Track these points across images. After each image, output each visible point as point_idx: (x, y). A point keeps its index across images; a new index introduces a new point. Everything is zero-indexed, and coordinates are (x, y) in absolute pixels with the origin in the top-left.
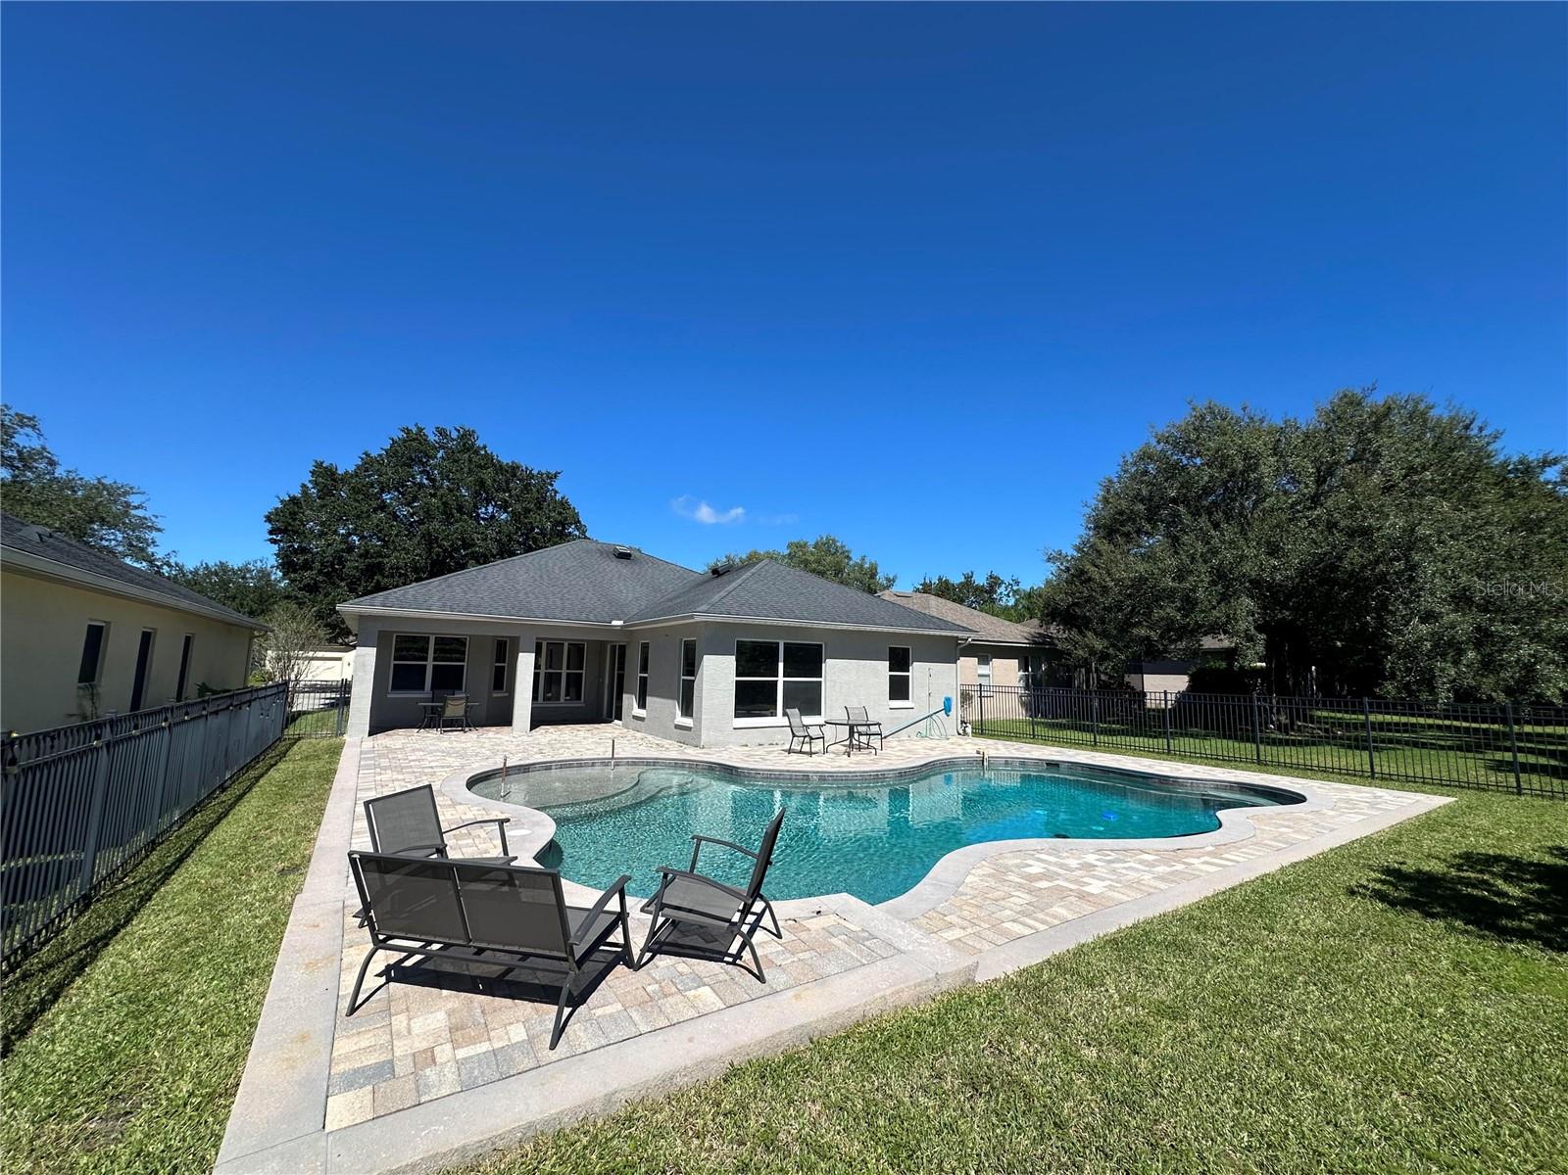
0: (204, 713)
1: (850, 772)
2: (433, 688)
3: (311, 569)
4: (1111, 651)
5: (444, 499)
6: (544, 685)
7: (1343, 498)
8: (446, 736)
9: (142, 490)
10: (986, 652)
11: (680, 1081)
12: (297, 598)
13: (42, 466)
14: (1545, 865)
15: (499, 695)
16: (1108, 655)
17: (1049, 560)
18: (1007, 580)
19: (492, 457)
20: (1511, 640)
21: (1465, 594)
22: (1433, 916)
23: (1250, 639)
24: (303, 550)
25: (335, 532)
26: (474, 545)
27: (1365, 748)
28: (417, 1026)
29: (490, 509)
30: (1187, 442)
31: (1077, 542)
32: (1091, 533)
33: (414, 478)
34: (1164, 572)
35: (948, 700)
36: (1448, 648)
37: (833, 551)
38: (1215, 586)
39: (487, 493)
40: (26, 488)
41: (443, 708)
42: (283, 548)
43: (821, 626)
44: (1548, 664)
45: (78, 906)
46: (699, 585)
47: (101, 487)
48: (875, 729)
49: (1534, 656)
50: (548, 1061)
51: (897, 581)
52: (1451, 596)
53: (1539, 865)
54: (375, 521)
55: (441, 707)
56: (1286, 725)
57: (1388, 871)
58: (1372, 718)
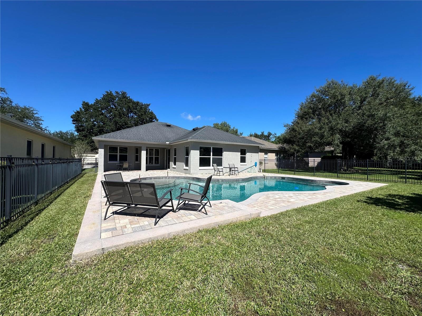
0: (60, 162)
1: (230, 179)
2: (120, 160)
3: (84, 131)
4: (300, 150)
5: (119, 111)
6: (149, 160)
7: (368, 107)
8: (124, 172)
9: (37, 110)
10: (266, 151)
11: (187, 232)
12: (81, 139)
13: (8, 103)
14: (410, 196)
15: (137, 162)
16: (299, 151)
17: (285, 126)
18: (273, 134)
19: (131, 99)
20: (409, 145)
21: (398, 132)
22: (379, 206)
23: (338, 146)
24: (82, 126)
25: (90, 121)
26: (128, 124)
27: (366, 174)
28: (121, 222)
29: (132, 114)
30: (325, 91)
31: (293, 121)
32: (297, 119)
33: (110, 106)
34: (316, 128)
35: (256, 163)
36: (392, 147)
37: (226, 126)
38: (330, 131)
39: (131, 110)
40: (5, 109)
41: (123, 165)
42: (76, 125)
43: (222, 143)
44: (419, 151)
45: (35, 204)
46: (189, 133)
47: (25, 108)
48: (236, 169)
49: (415, 149)
50: (154, 227)
51: (243, 134)
52: (394, 133)
53: (408, 196)
54: (101, 118)
55: (122, 165)
56: (346, 170)
57: (368, 197)
58: (369, 168)
